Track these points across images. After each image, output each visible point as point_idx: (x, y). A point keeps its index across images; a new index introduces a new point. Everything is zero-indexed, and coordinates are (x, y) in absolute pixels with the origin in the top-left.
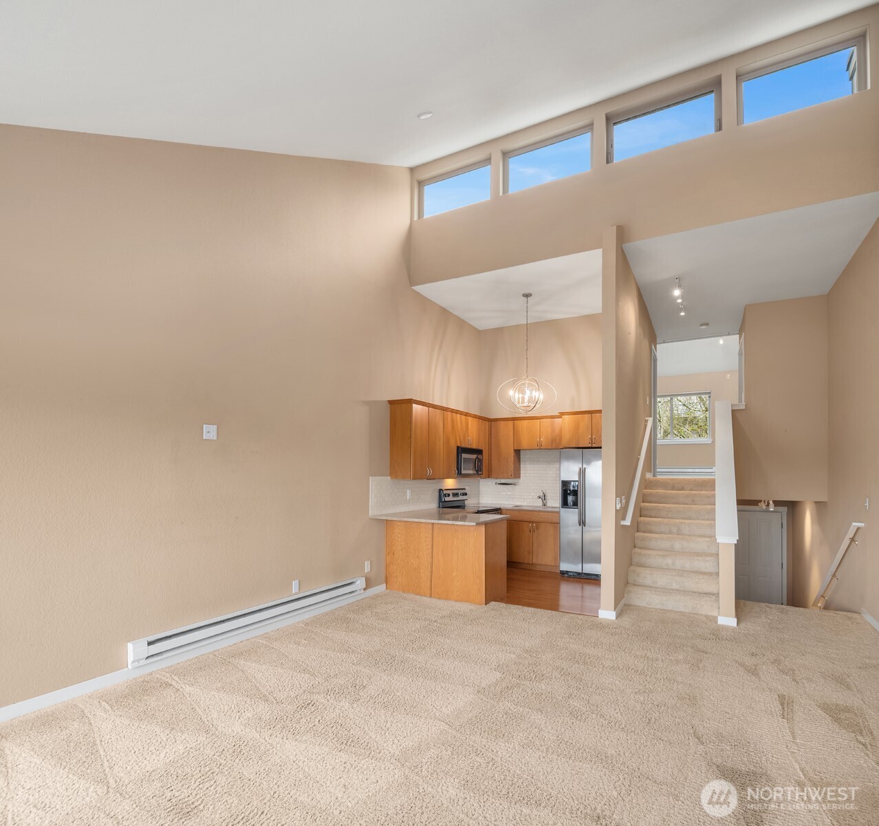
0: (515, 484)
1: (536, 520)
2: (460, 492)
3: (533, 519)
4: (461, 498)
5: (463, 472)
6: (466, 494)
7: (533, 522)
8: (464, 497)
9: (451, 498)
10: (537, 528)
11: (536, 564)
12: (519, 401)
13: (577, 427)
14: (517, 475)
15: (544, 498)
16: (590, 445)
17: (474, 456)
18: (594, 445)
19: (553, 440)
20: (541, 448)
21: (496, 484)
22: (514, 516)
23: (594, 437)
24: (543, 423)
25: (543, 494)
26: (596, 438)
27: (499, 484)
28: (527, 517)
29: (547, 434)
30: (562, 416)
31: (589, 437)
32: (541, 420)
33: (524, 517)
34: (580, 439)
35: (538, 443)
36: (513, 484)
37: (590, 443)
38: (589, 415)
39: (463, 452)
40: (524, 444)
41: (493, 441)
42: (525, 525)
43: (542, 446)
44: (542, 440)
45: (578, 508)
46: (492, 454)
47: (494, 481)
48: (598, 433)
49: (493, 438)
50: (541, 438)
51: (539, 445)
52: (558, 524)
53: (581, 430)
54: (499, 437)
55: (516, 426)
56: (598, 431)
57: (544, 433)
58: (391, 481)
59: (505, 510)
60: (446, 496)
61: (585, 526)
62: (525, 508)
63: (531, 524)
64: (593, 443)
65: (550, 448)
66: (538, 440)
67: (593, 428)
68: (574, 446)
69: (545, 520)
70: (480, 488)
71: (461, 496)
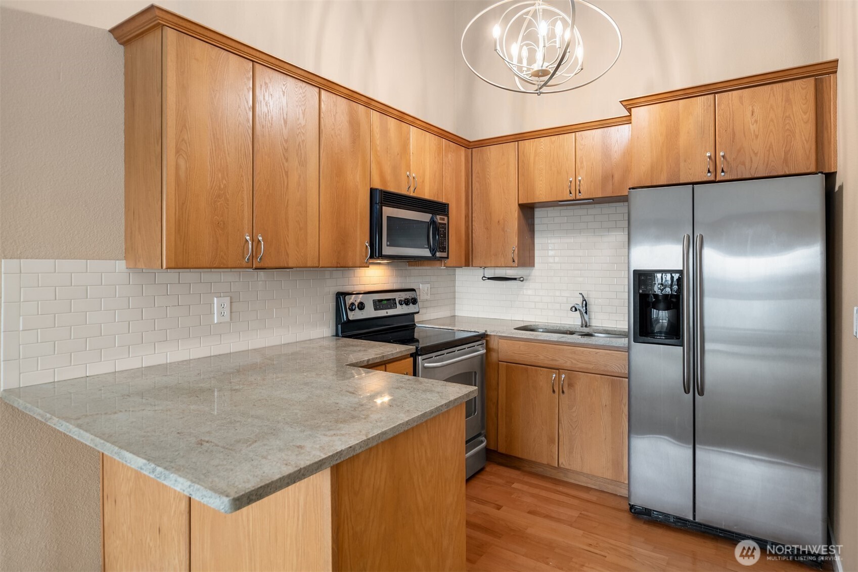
0: (521, 279)
1: (568, 365)
2: (398, 296)
3: (561, 361)
4: (400, 310)
5: (387, 250)
6: (414, 301)
7: (558, 369)
8: (410, 309)
9: (370, 312)
10: (571, 385)
11: (567, 470)
12: (520, 60)
13: (672, 133)
14: (526, 258)
15: (584, 308)
16: (709, 176)
17: (426, 217)
18: (721, 176)
19: (607, 177)
20: (578, 197)
21: (484, 278)
22: (516, 352)
23: (722, 154)
24: (582, 140)
25: (583, 301)
26: (727, 157)
27: (489, 279)
28: (546, 357)
29: (593, 164)
30: (632, 109)
31: (708, 154)
32: (577, 133)
33: (538, 356)
34: (682, 164)
35: (570, 186)
36: (515, 279)
37: (709, 171)
38: (706, 97)
39: (384, 201)
40: (541, 192)
41: (477, 189)
42: (541, 375)
43: (580, 192)
44: (580, 178)
45: (682, 345)
46: (475, 217)
47: (479, 273)
48: (733, 142)
49: (477, 183)
50: (579, 174)
51: (573, 192)
52: (624, 379)
53: (683, 140)
54: (488, 179)
55: (523, 153)
56: (734, 138)
57: (585, 163)
58: (131, 274)
59: (496, 337)
60: (352, 310)
61: (701, 393)
62: (541, 335)
63: (553, 372)
64: (719, 170)
65: (601, 196)
66: (571, 179)
67: (719, 131)
68: (665, 183)
69: (591, 367)
70: (456, 287)
71: (400, 306)
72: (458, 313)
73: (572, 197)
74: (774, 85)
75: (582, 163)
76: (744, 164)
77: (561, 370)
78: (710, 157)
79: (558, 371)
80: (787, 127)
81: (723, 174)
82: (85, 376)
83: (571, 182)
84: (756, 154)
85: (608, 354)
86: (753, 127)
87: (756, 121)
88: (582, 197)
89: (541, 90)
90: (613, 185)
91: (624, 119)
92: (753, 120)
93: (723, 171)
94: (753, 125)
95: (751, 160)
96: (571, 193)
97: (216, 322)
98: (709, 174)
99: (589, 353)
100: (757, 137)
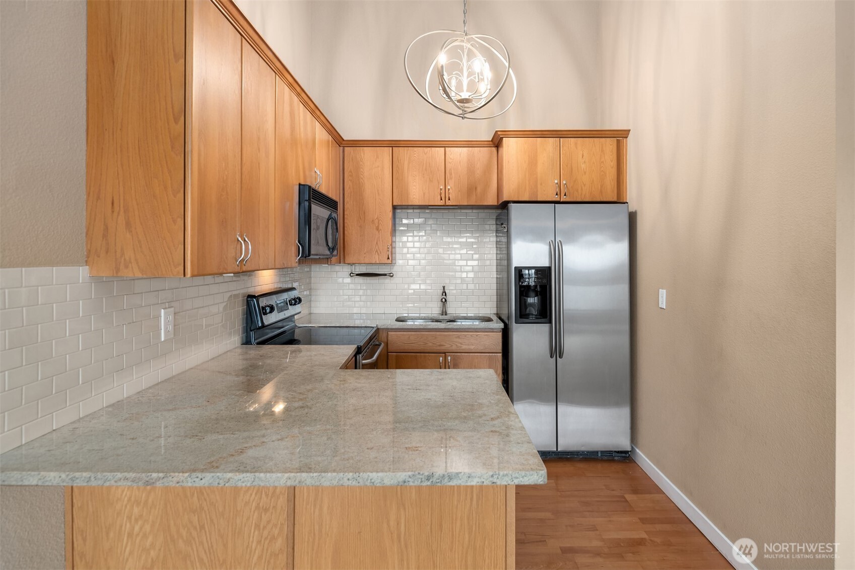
0: (391, 275)
1: (454, 348)
2: (288, 297)
3: (447, 346)
4: (291, 311)
6: (299, 302)
7: (445, 353)
8: (297, 308)
9: (275, 315)
13: (532, 162)
16: (557, 198)
17: (327, 215)
19: (472, 188)
20: (447, 204)
21: (352, 275)
22: (406, 342)
23: (564, 182)
24: (451, 155)
25: (443, 292)
26: (568, 184)
27: (358, 275)
28: (434, 344)
29: (460, 177)
30: (504, 138)
31: (556, 182)
32: (447, 148)
33: (427, 344)
34: (539, 186)
35: (441, 194)
36: (385, 275)
37: (557, 194)
38: (555, 139)
39: (312, 198)
40: (414, 196)
41: (350, 188)
42: (429, 360)
43: (449, 200)
44: (449, 187)
45: (550, 322)
46: (347, 215)
47: (346, 269)
48: (571, 175)
49: (350, 182)
50: (448, 183)
51: (443, 199)
52: (498, 354)
53: (540, 168)
54: (362, 178)
55: (398, 159)
56: (572, 172)
57: (453, 175)
58: (93, 284)
59: (384, 331)
60: (265, 314)
61: (561, 357)
62: (430, 325)
63: (441, 356)
64: (563, 194)
65: (466, 204)
66: (441, 188)
67: (563, 165)
68: (527, 199)
69: (472, 347)
70: (312, 284)
71: (291, 306)
72: (314, 310)
73: (442, 203)
74: (595, 139)
75: (451, 174)
76: (577, 191)
77: (447, 354)
78: (557, 183)
79: (444, 355)
80: (602, 169)
81: (565, 197)
82: (51, 430)
83: (441, 189)
84: (585, 185)
85: (486, 335)
86: (583, 166)
87: (585, 162)
88: (451, 204)
89: (465, 115)
90: (476, 195)
91: (486, 143)
92: (583, 161)
93: (565, 195)
94: (583, 164)
95: (582, 189)
96: (441, 199)
97: (163, 339)
98: (557, 196)
99: (471, 336)
100: (585, 173)
